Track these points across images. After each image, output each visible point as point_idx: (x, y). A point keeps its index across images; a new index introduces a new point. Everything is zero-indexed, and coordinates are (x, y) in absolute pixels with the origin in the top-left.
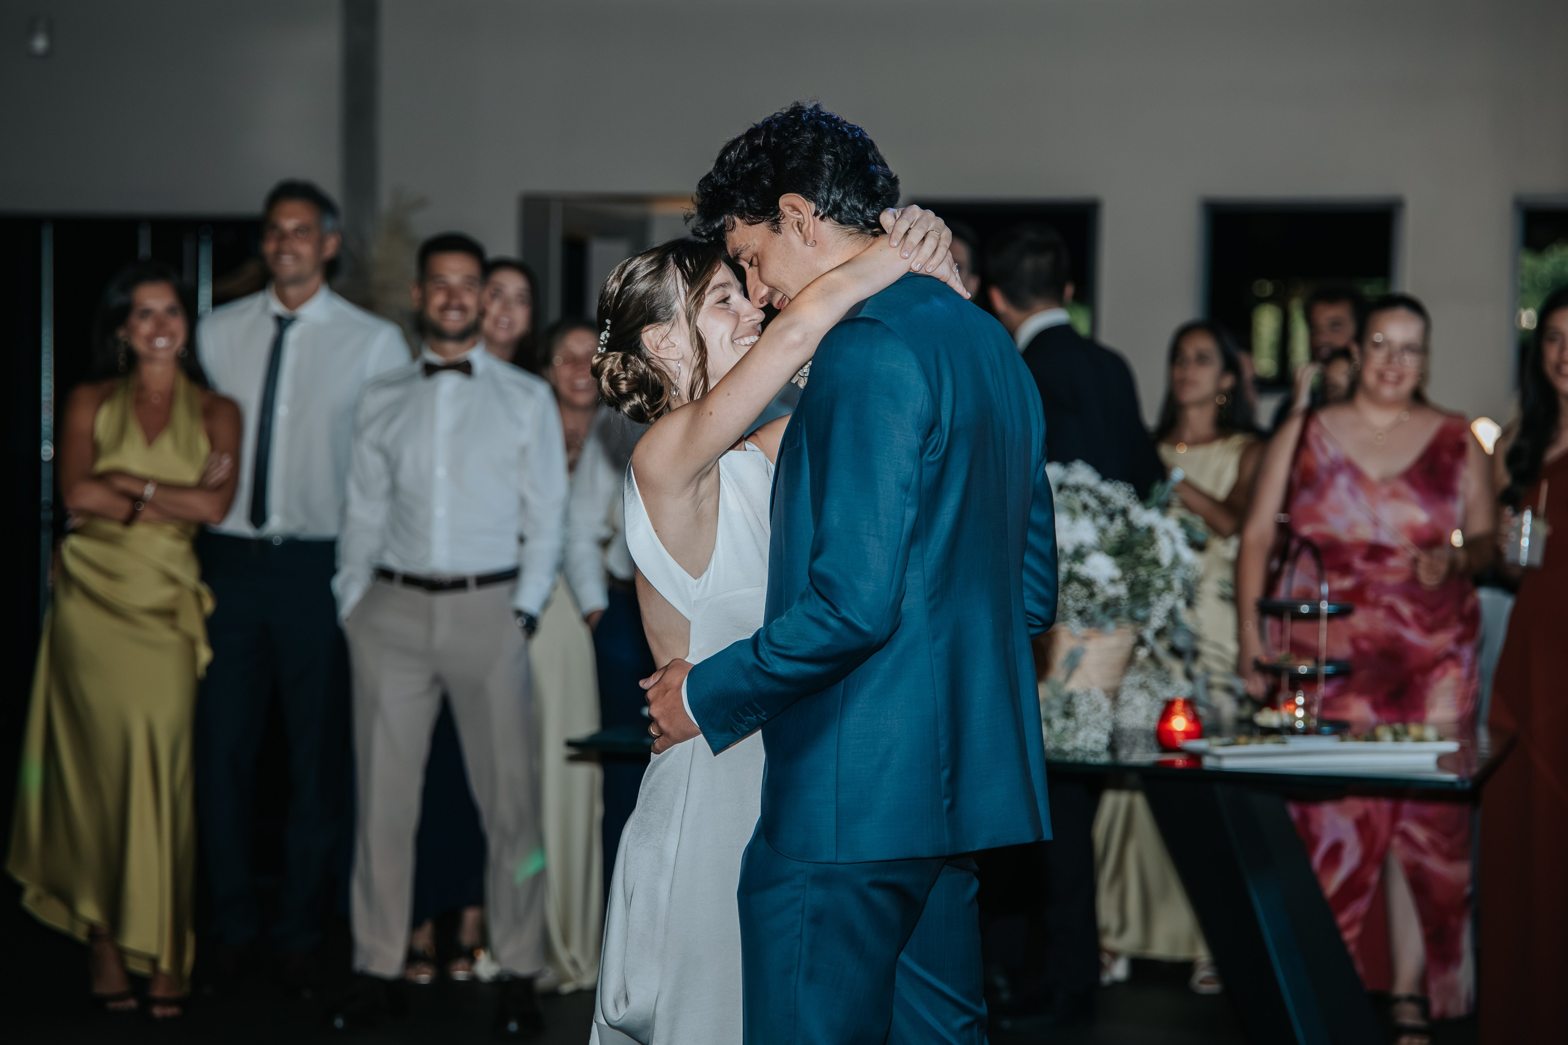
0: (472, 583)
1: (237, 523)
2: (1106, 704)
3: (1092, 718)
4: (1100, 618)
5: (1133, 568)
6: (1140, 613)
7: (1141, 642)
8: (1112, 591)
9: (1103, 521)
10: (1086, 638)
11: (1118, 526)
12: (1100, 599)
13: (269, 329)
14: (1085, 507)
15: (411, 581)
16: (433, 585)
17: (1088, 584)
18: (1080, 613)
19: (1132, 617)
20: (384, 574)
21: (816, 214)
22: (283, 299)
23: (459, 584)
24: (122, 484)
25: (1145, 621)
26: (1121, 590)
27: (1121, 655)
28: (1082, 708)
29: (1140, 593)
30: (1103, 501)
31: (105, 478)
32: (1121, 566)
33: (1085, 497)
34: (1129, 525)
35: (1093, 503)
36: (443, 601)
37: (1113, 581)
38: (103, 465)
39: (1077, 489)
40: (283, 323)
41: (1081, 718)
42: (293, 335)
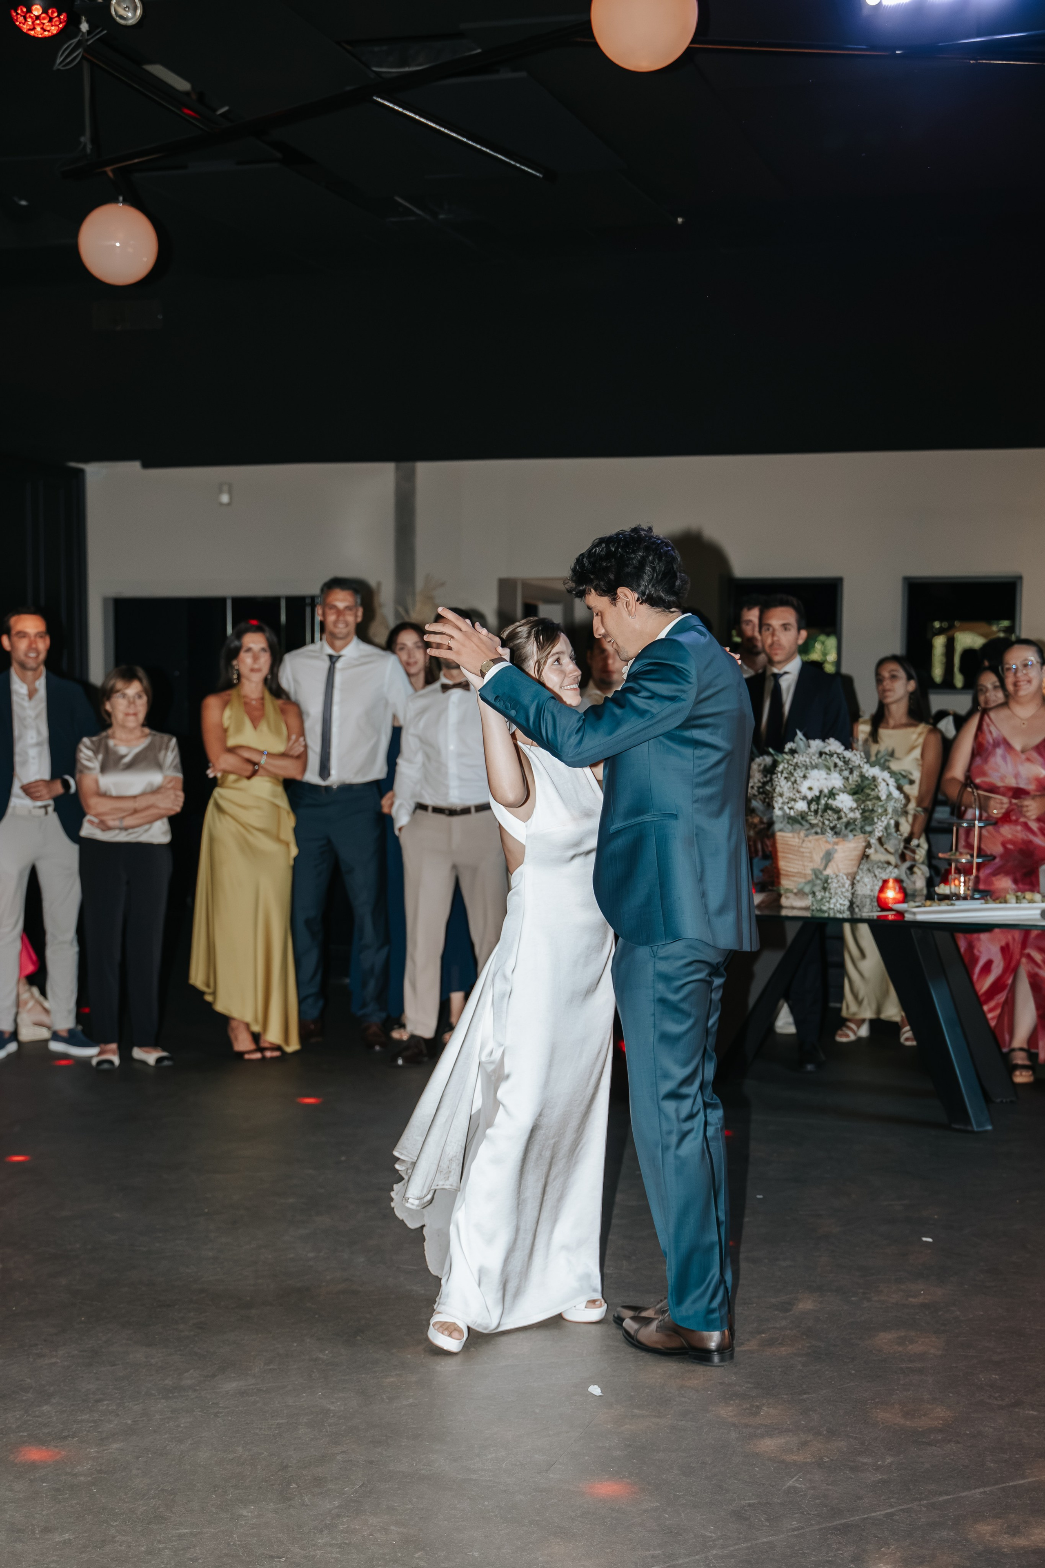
0: (473, 810)
1: (312, 776)
2: (848, 883)
3: (839, 891)
4: (844, 831)
5: (864, 802)
6: (868, 829)
7: (869, 845)
8: (851, 815)
9: (846, 773)
10: (836, 843)
11: (855, 777)
12: (845, 820)
13: (326, 664)
14: (836, 765)
15: (437, 810)
16: (452, 812)
17: (837, 811)
18: (832, 829)
19: (864, 832)
20: (421, 807)
21: (638, 600)
22: (332, 646)
23: (466, 811)
24: (247, 754)
25: (871, 833)
26: (857, 815)
27: (858, 853)
28: (833, 885)
29: (868, 817)
30: (846, 762)
31: (232, 750)
32: (856, 801)
33: (835, 759)
34: (862, 776)
35: (840, 763)
36: (456, 820)
37: (852, 810)
38: (231, 742)
39: (831, 755)
40: (333, 659)
41: (832, 891)
42: (339, 665)
